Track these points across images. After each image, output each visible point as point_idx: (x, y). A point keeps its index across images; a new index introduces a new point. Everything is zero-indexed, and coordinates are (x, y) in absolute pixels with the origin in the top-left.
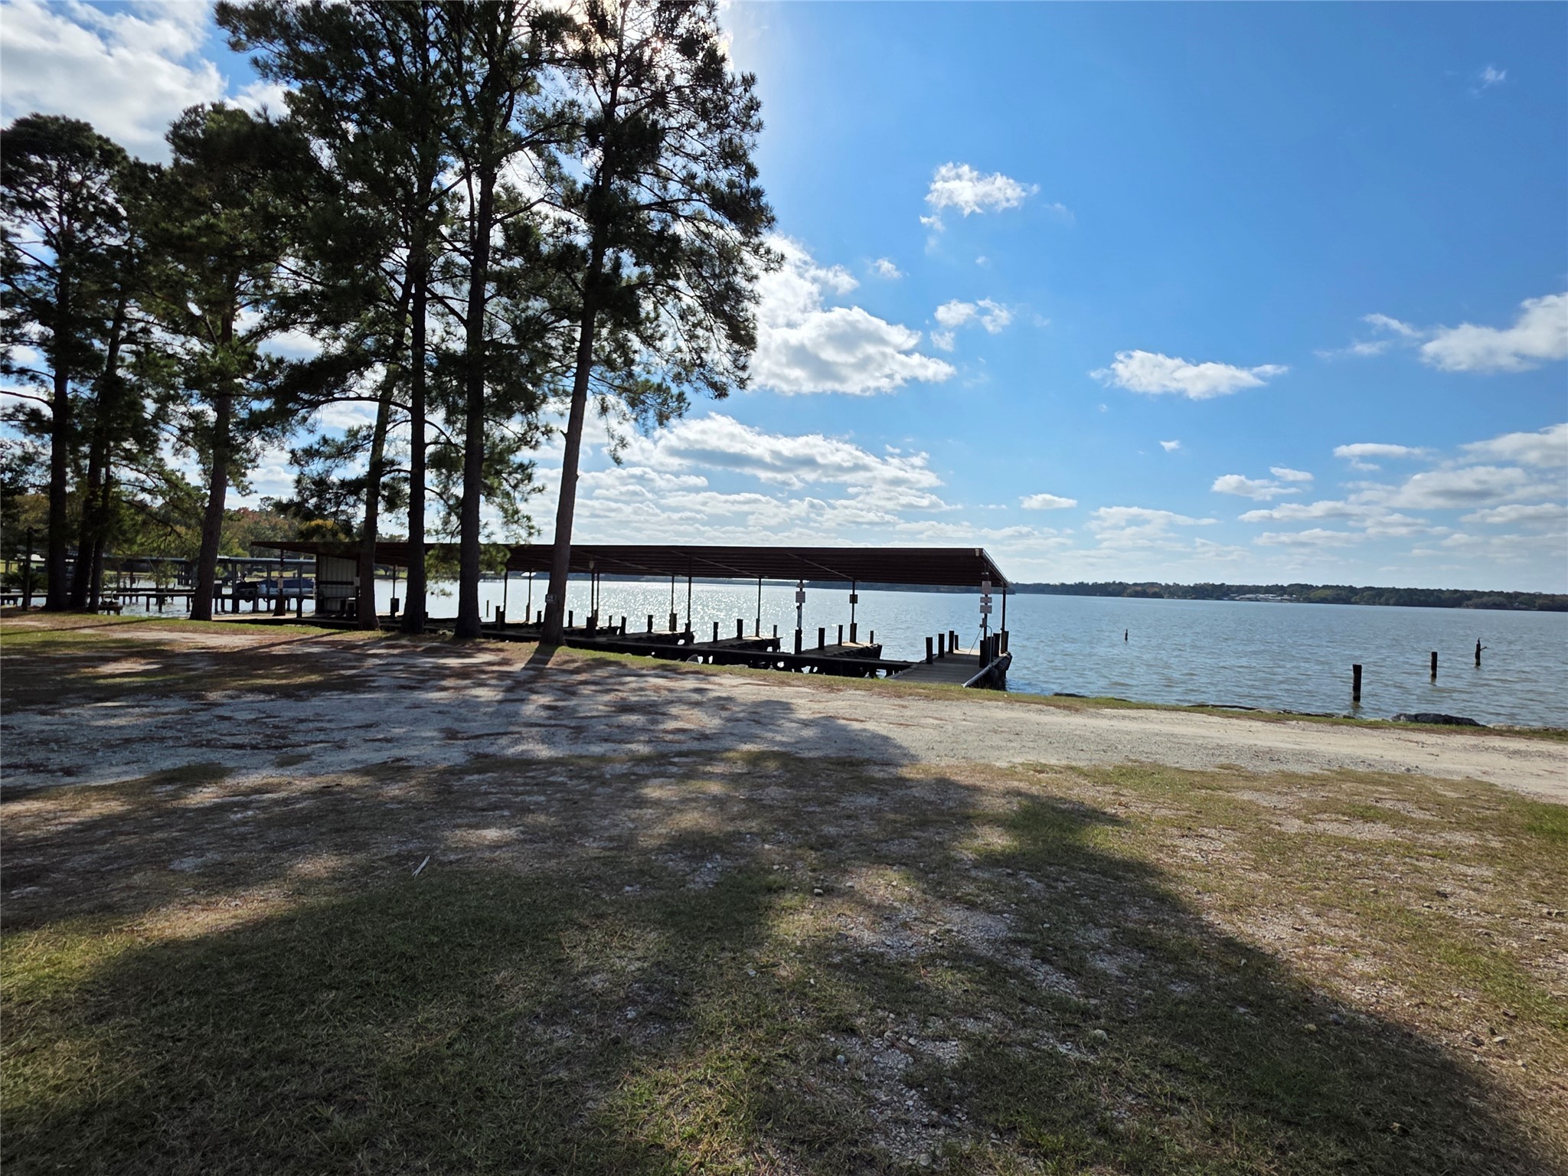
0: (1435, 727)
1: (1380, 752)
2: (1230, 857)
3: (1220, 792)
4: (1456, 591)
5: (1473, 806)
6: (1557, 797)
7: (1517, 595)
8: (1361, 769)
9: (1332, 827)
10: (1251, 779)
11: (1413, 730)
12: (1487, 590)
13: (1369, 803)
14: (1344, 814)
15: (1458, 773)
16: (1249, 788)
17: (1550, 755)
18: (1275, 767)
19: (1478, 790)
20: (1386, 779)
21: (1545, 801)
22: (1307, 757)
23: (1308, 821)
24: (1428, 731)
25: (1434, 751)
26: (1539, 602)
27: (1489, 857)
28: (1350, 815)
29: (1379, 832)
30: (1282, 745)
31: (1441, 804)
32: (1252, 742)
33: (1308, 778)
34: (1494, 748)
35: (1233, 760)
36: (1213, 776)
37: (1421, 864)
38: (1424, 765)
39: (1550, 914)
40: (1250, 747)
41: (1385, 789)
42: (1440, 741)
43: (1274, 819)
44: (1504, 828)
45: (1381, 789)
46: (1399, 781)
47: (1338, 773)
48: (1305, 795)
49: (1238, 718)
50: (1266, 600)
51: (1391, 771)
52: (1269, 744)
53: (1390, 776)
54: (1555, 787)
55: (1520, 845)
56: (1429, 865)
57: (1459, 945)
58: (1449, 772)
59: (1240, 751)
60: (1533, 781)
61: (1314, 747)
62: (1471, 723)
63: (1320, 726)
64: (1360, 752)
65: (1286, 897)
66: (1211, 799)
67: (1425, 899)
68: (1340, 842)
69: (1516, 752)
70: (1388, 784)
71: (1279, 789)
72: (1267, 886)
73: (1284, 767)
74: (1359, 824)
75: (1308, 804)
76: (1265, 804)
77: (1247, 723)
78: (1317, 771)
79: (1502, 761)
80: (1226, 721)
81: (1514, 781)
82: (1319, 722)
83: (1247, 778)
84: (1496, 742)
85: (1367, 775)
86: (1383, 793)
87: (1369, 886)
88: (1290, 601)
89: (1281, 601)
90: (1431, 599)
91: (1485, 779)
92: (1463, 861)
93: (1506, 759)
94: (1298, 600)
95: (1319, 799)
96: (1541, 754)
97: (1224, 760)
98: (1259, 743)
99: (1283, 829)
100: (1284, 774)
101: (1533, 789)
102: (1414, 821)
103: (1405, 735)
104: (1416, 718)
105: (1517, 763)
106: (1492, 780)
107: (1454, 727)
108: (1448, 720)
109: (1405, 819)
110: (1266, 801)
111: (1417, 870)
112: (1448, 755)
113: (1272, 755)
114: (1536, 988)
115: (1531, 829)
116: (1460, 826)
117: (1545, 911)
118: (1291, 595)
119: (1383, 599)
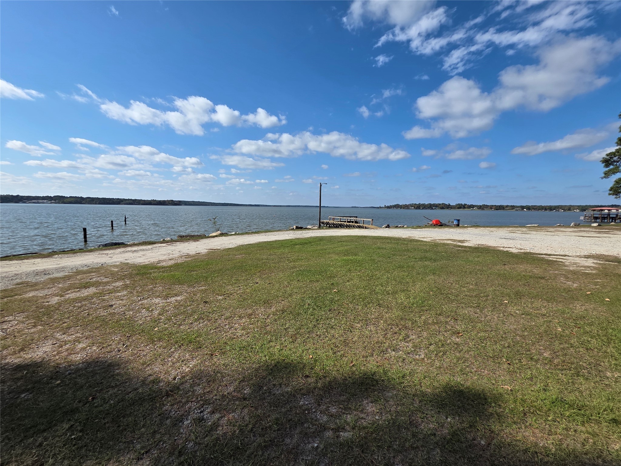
0: (111, 247)
1: (92, 260)
2: (21, 326)
3: (16, 297)
4: (118, 199)
5: (122, 272)
6: (144, 262)
7: (136, 200)
8: (85, 268)
9: (72, 295)
10: (34, 286)
11: (104, 250)
12: (127, 199)
13: (87, 281)
14: (77, 288)
15: (118, 262)
16: (33, 290)
17: (143, 250)
18: (47, 277)
19: (124, 266)
20: (94, 270)
21: (142, 264)
22: (63, 269)
23: (62, 296)
24: (109, 249)
25: (111, 256)
26: (141, 202)
27: (126, 287)
28: (79, 288)
29: (92, 290)
30: (51, 267)
31: (113, 274)
32: (35, 269)
33: (63, 278)
34: (129, 251)
35: (24, 279)
36: (12, 290)
37: (105, 298)
38: (107, 262)
39: (141, 299)
40: (34, 271)
41: (94, 274)
42: (113, 252)
43: (46, 300)
44: (130, 276)
45: (92, 274)
46: (99, 270)
47: (76, 273)
48: (60, 286)
49: (27, 259)
50: (43, 203)
51: (96, 267)
52: (44, 268)
53: (95, 268)
54: (144, 259)
55: (134, 280)
56: (108, 297)
57: (115, 321)
58: (116, 262)
59: (28, 274)
60: (139, 259)
61: (66, 264)
62: (123, 244)
63: (68, 255)
64: (85, 262)
65: (49, 332)
66: (10, 301)
67: (106, 310)
68: (75, 300)
69: (134, 251)
70: (95, 272)
71: (48, 286)
72: (41, 331)
73: (51, 276)
74: (83, 291)
75: (62, 289)
76: (42, 295)
77: (33, 261)
78: (67, 274)
79: (131, 254)
80: (20, 262)
81: (133, 261)
82: (68, 253)
83: (32, 286)
84: (129, 249)
85: (87, 270)
86: (93, 276)
87: (86, 313)
88: (56, 203)
89: (51, 203)
90: (111, 202)
91: (126, 262)
92: (119, 291)
93: (132, 254)
94: (59, 203)
95: (67, 285)
96: (141, 250)
97: (18, 281)
98: (38, 268)
99: (50, 303)
100: (51, 279)
101: (139, 262)
102: (103, 283)
103: (101, 252)
104: (106, 245)
105: (135, 254)
106: (128, 261)
107: (117, 246)
108: (116, 244)
109: (100, 283)
110: (41, 293)
111: (104, 300)
112: (115, 256)
113: (45, 272)
114: (136, 324)
115: (138, 274)
116: (118, 280)
117: (140, 299)
118: (55, 200)
119: (94, 202)
